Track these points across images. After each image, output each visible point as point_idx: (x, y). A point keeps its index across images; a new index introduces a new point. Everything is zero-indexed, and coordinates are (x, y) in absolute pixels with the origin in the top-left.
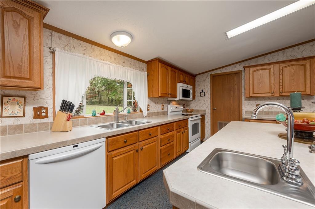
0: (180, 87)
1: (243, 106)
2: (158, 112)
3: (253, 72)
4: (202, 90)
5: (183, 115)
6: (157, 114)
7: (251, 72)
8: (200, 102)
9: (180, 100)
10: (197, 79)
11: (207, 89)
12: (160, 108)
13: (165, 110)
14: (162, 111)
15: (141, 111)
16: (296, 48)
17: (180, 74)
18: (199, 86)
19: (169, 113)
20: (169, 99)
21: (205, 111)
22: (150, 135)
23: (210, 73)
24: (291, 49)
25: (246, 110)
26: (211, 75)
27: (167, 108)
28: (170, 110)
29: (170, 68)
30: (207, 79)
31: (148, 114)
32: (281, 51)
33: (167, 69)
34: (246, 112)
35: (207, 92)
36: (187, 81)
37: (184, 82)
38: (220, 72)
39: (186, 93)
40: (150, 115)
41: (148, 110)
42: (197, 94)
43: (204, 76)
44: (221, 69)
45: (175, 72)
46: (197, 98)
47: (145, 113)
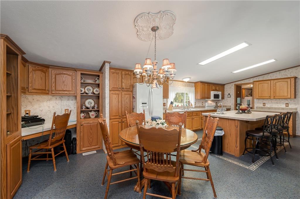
0: (212, 93)
1: (255, 104)
2: (200, 106)
3: (259, 84)
4: (229, 94)
5: (214, 108)
6: (199, 107)
7: (257, 84)
8: (227, 101)
9: (212, 100)
10: (226, 86)
11: (232, 93)
12: (201, 104)
13: (204, 105)
14: (202, 105)
15: (192, 105)
16: (287, 70)
17: (213, 86)
18: (227, 91)
19: (206, 107)
20: (206, 100)
21: (231, 106)
22: (197, 114)
23: (234, 83)
24: (284, 71)
25: (257, 106)
26: (235, 84)
27: (205, 104)
28: (206, 105)
29: (206, 84)
30: (232, 87)
31: (195, 106)
32: (278, 72)
33: (205, 85)
34: (257, 107)
35: (232, 95)
36: (217, 89)
37: (216, 90)
38: (240, 83)
39: (216, 96)
40: (195, 107)
41: (195, 105)
42: (226, 96)
43: (230, 85)
44: (241, 81)
45: (210, 86)
46: (225, 98)
47: (194, 106)
